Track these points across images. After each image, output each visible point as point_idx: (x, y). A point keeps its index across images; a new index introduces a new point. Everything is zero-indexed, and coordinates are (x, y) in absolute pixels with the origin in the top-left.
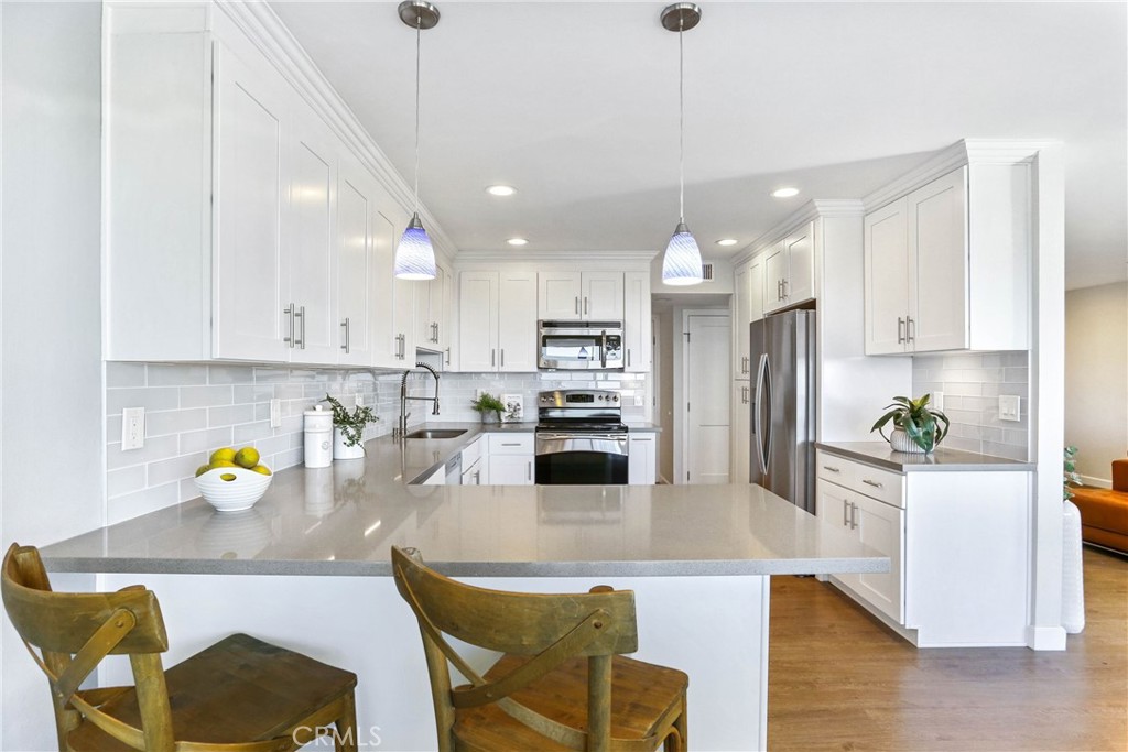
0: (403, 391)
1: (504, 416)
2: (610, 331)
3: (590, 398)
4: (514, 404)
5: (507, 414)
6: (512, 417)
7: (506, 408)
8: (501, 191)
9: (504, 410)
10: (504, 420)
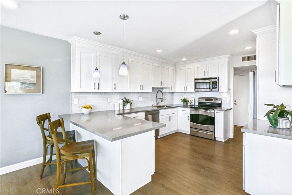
0: (157, 96)
1: (189, 104)
2: (213, 80)
3: (212, 100)
4: (192, 101)
5: (190, 103)
6: (191, 104)
7: (190, 101)
8: (159, 51)
9: (189, 102)
10: (189, 105)
